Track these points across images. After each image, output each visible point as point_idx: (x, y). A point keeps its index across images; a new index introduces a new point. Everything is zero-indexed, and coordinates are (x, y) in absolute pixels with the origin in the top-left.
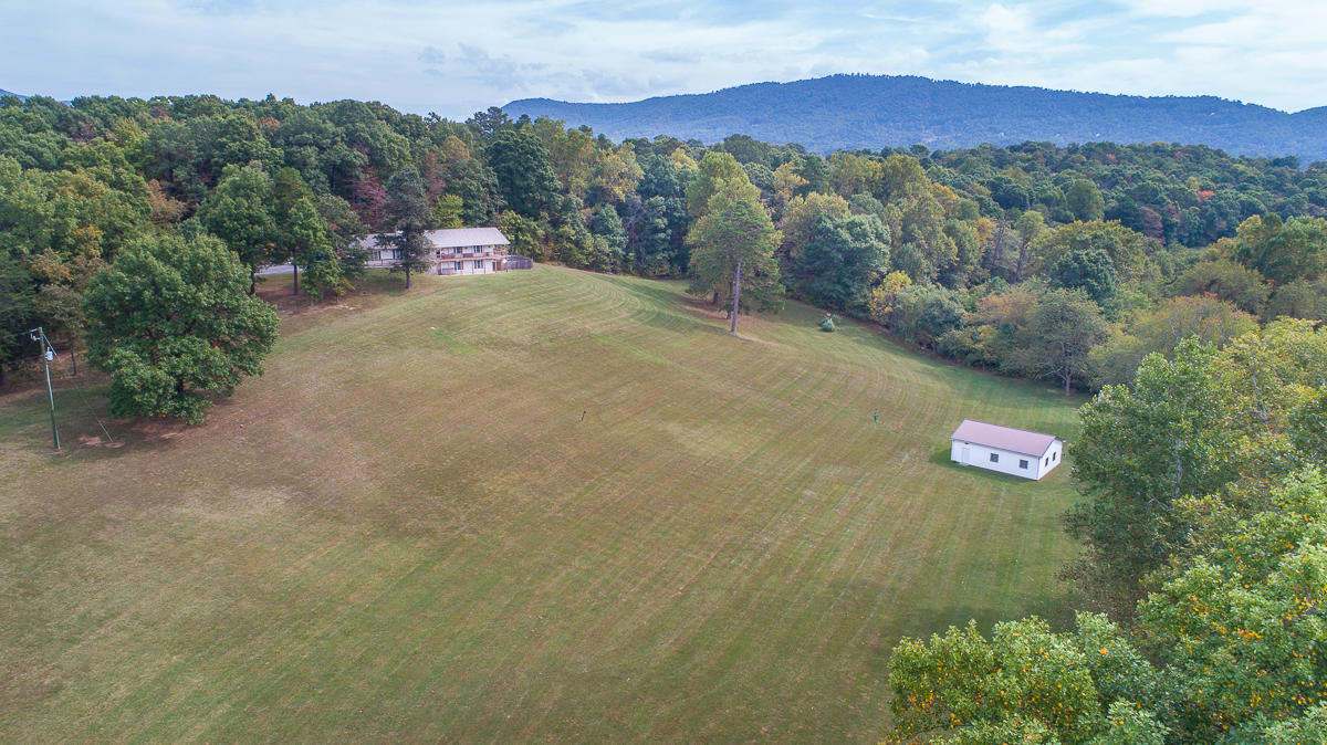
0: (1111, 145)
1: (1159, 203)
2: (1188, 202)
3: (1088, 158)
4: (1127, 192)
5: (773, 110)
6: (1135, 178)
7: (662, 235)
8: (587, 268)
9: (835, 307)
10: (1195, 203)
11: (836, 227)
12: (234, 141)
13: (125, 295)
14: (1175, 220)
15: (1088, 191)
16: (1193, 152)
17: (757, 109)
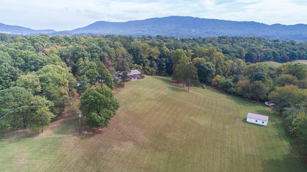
0: (242, 37)
1: (255, 52)
2: (261, 52)
3: (238, 40)
4: (249, 49)
5: (158, 24)
6: (249, 46)
7: (165, 67)
8: (150, 75)
9: (203, 82)
10: (262, 52)
11: (204, 65)
12: (80, 52)
13: (93, 101)
14: (260, 56)
15: (242, 50)
16: (259, 39)
17: (154, 24)
